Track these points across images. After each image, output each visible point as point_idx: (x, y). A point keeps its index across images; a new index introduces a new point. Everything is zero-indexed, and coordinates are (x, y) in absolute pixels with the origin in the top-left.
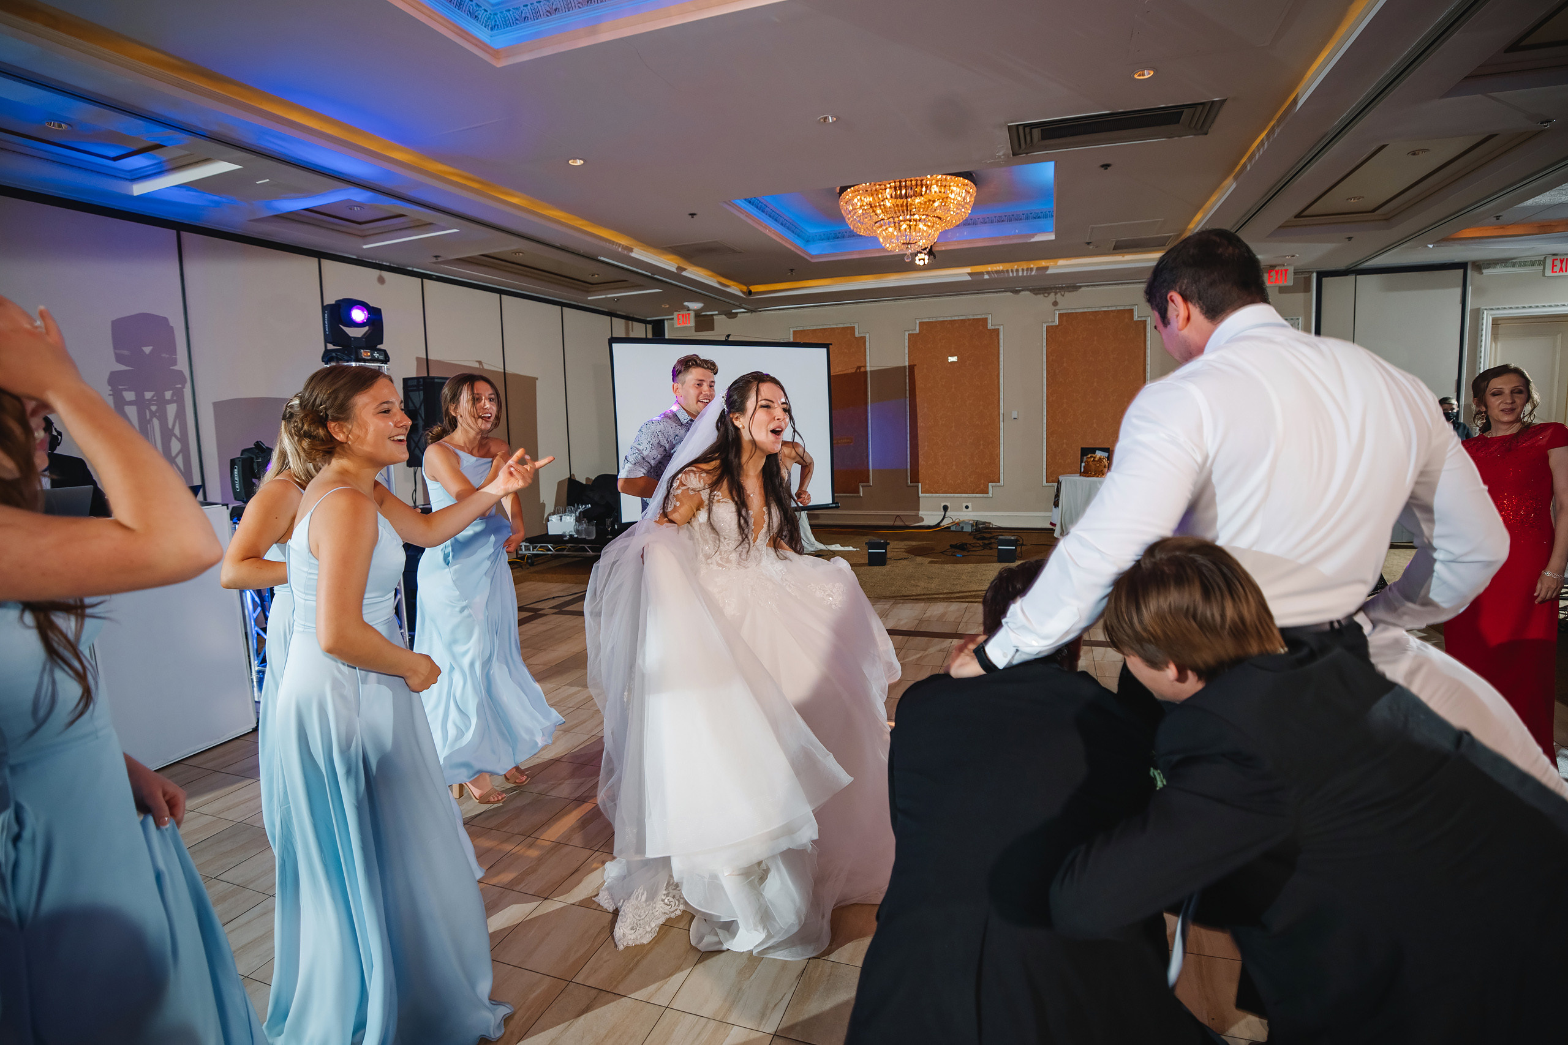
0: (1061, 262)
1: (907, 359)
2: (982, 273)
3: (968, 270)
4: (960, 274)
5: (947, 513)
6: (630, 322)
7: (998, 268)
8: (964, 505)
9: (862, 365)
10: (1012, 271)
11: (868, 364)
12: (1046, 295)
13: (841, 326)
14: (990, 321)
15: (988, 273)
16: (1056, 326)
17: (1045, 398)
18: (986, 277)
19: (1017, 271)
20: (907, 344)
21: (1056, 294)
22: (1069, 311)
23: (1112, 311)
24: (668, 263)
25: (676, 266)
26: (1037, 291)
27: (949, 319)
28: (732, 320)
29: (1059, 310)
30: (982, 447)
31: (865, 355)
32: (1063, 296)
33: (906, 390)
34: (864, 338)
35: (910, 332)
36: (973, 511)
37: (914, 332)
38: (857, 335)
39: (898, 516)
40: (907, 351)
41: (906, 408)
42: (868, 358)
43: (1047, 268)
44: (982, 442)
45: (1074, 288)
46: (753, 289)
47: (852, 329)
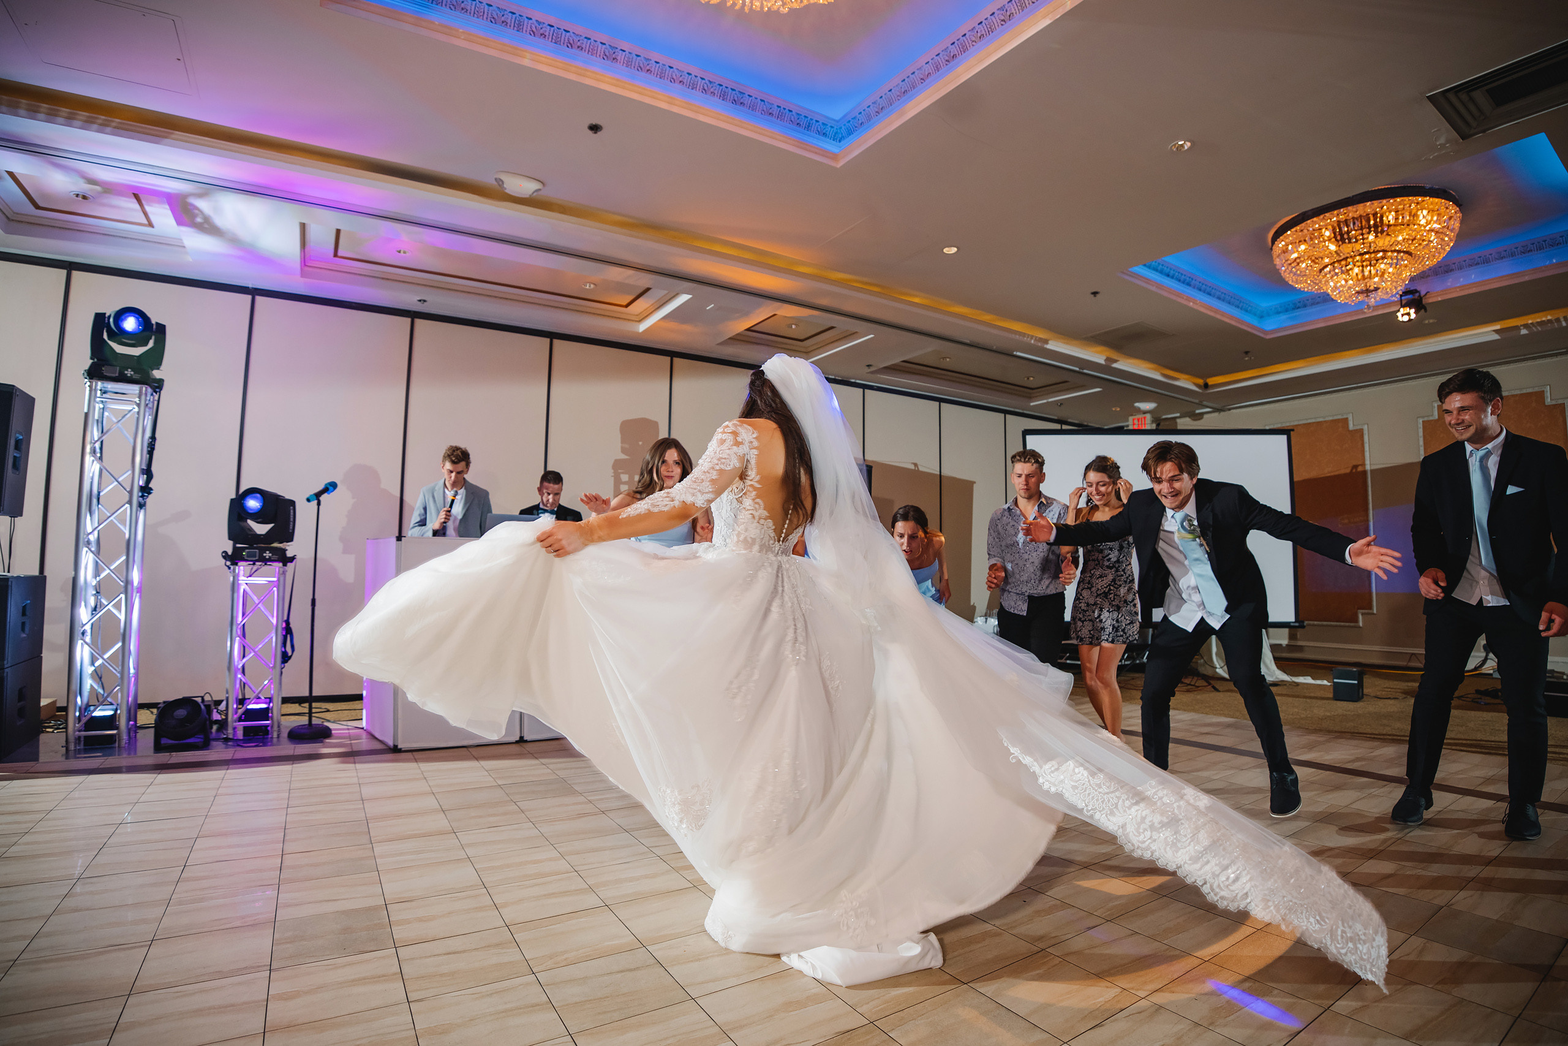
2: (1515, 328)
7: (1543, 319)
9: (1360, 463)
11: (1367, 462)
13: (1331, 418)
14: (1549, 394)
15: (1524, 328)
20: (1421, 434)
24: (1096, 355)
25: (1105, 358)
31: (1364, 453)
34: (1361, 431)
35: (1426, 419)
37: (1431, 419)
38: (1351, 427)
40: (1421, 444)
42: (1367, 454)
46: (1211, 381)
47: (1345, 421)
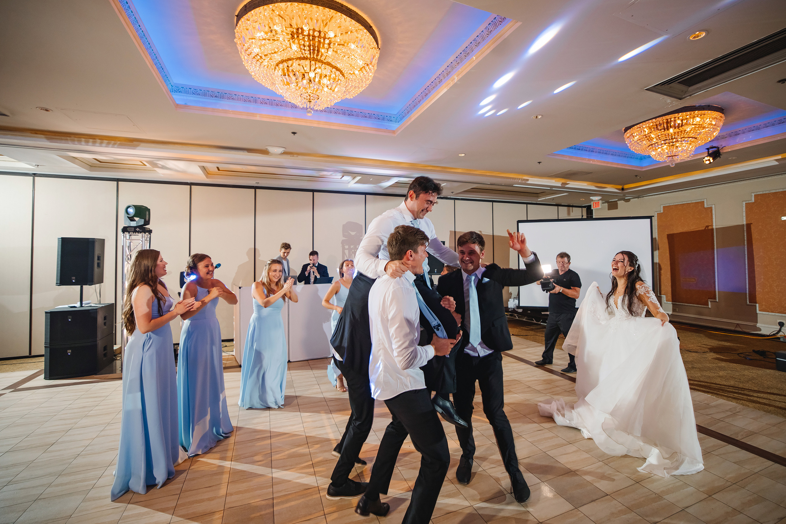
1: (745, 220)
6: (571, 208)
9: (710, 225)
11: (714, 224)
13: (695, 201)
20: (744, 210)
25: (560, 183)
28: (628, 203)
31: (712, 218)
33: (744, 240)
34: (711, 208)
35: (747, 202)
37: (750, 202)
38: (706, 206)
39: (738, 324)
40: (744, 214)
41: (745, 252)
42: (714, 220)
46: (626, 187)
47: (702, 203)
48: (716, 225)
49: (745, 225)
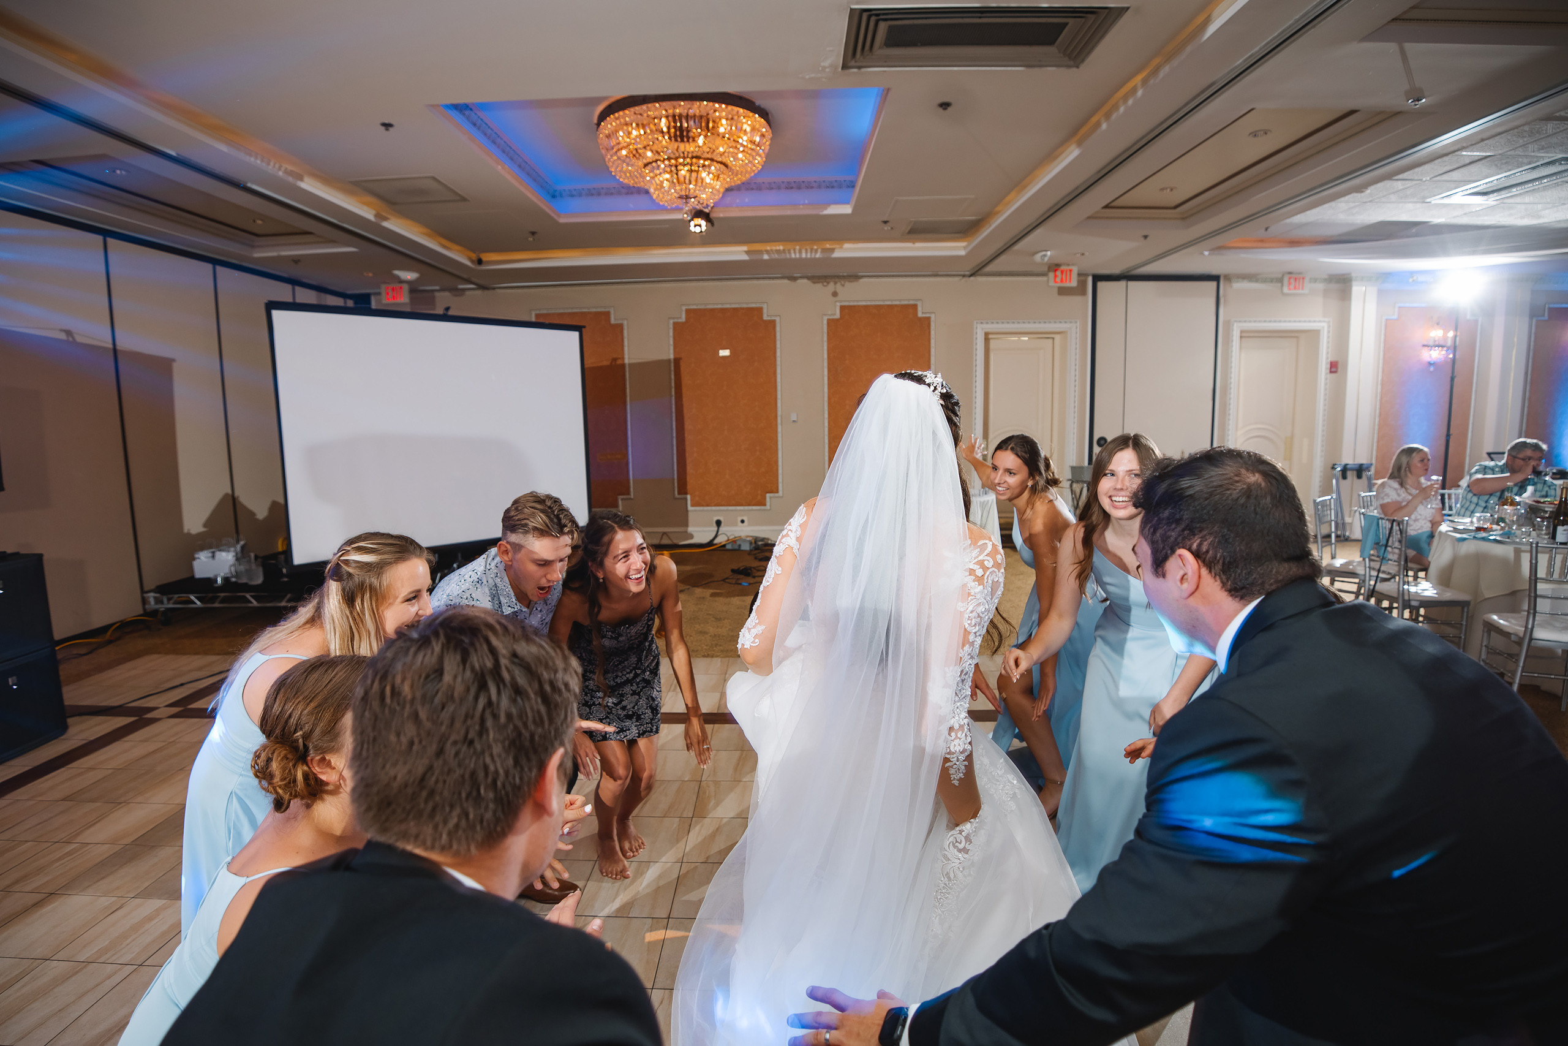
0: (847, 245)
1: (672, 351)
2: (760, 252)
3: (745, 248)
4: (736, 253)
5: (721, 529)
6: (323, 295)
7: (778, 248)
8: (740, 519)
9: (620, 356)
10: (795, 253)
11: (626, 356)
12: (825, 284)
13: (594, 310)
14: (765, 311)
15: (767, 252)
16: (837, 320)
17: (826, 399)
18: (766, 257)
19: (800, 252)
20: (671, 334)
21: (835, 283)
22: (852, 304)
23: (896, 306)
25: (374, 213)
26: (815, 279)
27: (720, 306)
28: (459, 298)
29: (841, 301)
30: (758, 453)
31: (623, 346)
32: (843, 285)
33: (671, 387)
34: (621, 326)
35: (676, 320)
36: (750, 525)
37: (680, 320)
38: (613, 321)
40: (671, 342)
41: (671, 408)
42: (626, 349)
43: (832, 250)
44: (758, 448)
45: (855, 277)
47: (608, 314)
48: (629, 358)
49: (672, 360)
